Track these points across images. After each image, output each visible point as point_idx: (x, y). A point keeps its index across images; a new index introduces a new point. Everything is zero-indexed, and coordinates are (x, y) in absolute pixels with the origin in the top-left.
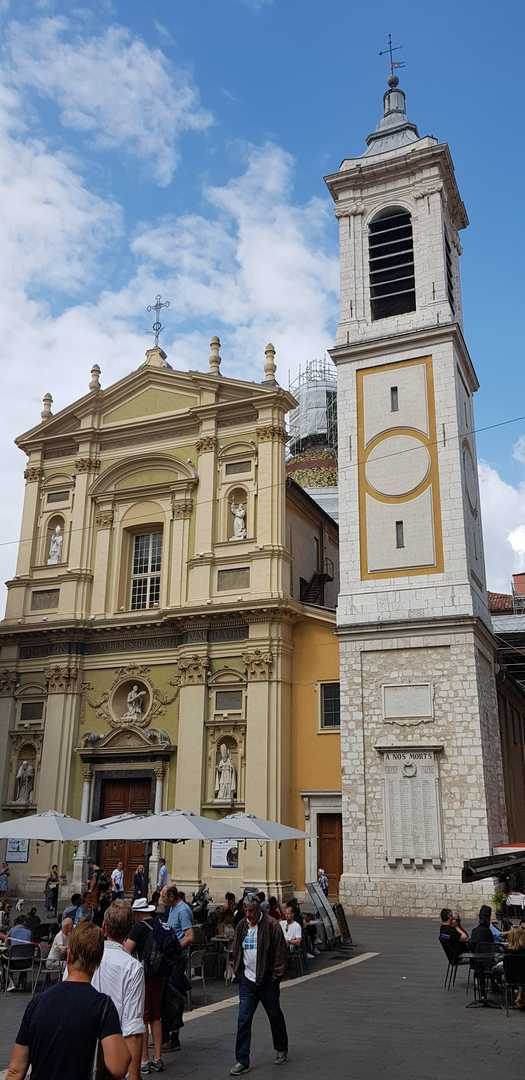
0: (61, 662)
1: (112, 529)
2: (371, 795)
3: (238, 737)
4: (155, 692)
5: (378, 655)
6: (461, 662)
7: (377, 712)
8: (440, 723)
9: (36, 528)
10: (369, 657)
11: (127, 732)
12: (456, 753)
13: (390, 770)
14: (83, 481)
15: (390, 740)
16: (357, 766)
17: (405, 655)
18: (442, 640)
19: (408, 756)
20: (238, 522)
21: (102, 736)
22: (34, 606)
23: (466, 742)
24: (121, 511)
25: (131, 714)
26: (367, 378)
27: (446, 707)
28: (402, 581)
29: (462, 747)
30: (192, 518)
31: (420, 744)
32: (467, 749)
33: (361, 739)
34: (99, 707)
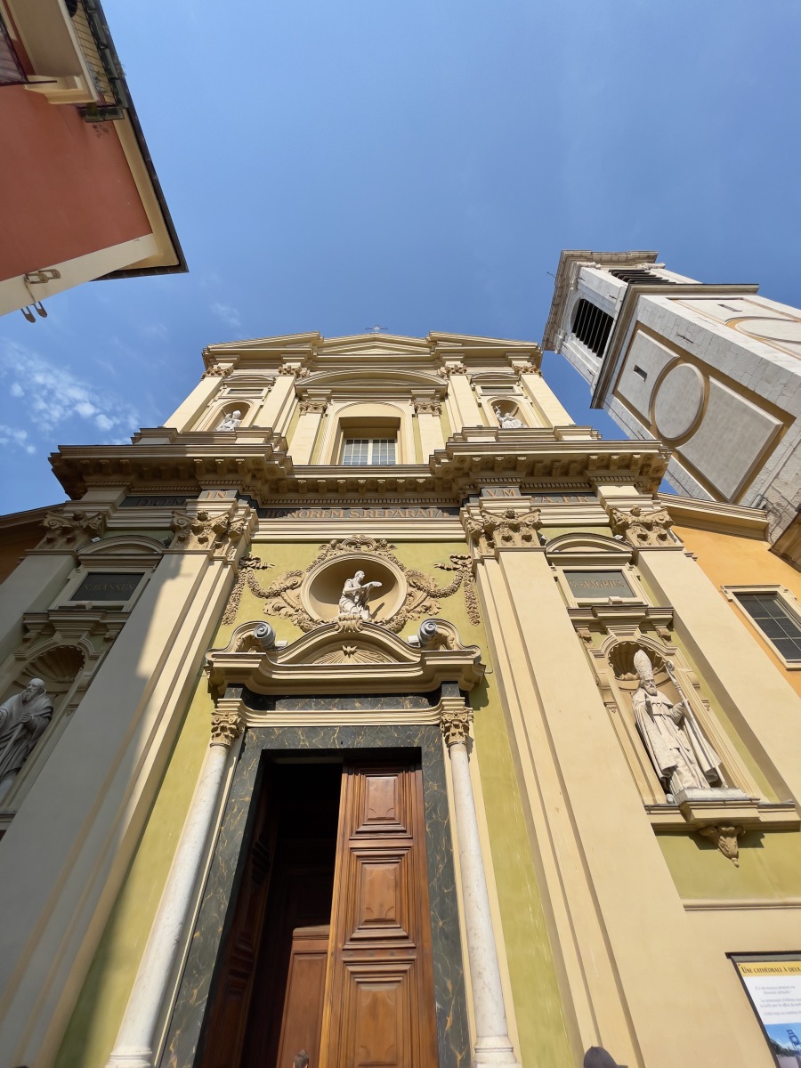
0: (215, 510)
1: (324, 415)
4: (412, 577)
14: (286, 381)
21: (281, 641)
24: (338, 405)
34: (277, 594)
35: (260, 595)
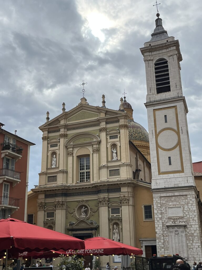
0: (60, 199)
1: (73, 156)
2: (165, 240)
3: (119, 223)
4: (91, 209)
5: (165, 197)
6: (191, 200)
7: (166, 215)
8: (185, 218)
9: (48, 156)
10: (162, 198)
11: (82, 221)
12: (190, 227)
13: (171, 232)
14: (62, 141)
15: (170, 223)
16: (161, 231)
17: (174, 198)
18: (185, 193)
19: (176, 228)
20: (114, 154)
21: (74, 223)
22: (49, 181)
23: (193, 223)
24: (75, 150)
25: (83, 216)
26: (157, 112)
27: (187, 213)
28: (171, 175)
29: (193, 225)
30: (99, 153)
31: (179, 224)
32: (194, 226)
33: (161, 223)
34: (72, 213)
35: (70, 213)
